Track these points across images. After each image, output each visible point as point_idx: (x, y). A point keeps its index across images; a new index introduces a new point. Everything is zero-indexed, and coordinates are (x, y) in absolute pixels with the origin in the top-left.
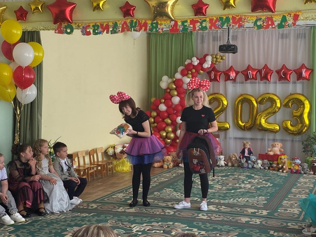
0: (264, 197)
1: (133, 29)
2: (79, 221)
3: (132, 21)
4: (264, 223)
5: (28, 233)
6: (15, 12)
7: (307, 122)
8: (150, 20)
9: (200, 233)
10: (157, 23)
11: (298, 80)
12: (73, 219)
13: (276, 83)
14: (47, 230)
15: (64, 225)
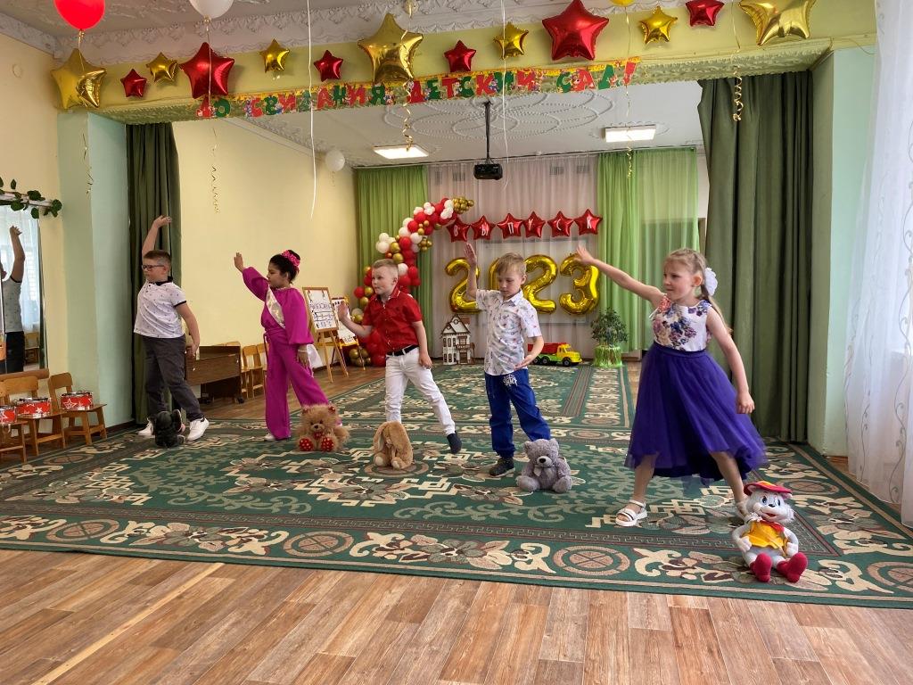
0: (553, 401)
1: (339, 102)
2: (253, 448)
3: (337, 88)
4: (572, 434)
5: (154, 473)
6: (124, 81)
7: (594, 294)
8: (369, 83)
9: (472, 455)
10: (382, 88)
11: (580, 234)
12: (243, 446)
13: (548, 240)
14: (192, 466)
15: (225, 456)
